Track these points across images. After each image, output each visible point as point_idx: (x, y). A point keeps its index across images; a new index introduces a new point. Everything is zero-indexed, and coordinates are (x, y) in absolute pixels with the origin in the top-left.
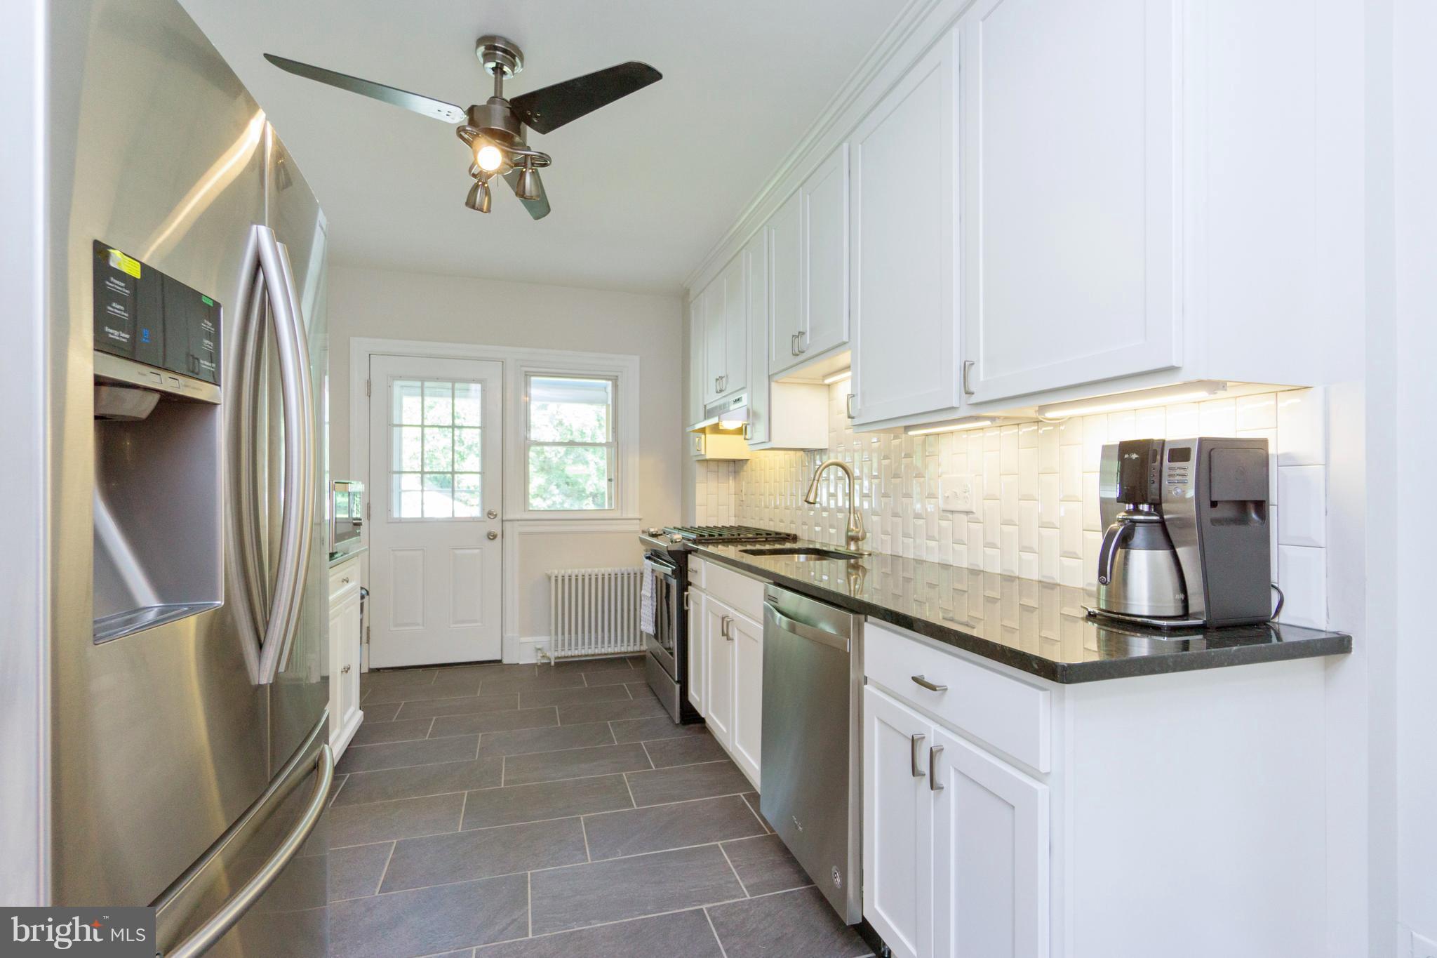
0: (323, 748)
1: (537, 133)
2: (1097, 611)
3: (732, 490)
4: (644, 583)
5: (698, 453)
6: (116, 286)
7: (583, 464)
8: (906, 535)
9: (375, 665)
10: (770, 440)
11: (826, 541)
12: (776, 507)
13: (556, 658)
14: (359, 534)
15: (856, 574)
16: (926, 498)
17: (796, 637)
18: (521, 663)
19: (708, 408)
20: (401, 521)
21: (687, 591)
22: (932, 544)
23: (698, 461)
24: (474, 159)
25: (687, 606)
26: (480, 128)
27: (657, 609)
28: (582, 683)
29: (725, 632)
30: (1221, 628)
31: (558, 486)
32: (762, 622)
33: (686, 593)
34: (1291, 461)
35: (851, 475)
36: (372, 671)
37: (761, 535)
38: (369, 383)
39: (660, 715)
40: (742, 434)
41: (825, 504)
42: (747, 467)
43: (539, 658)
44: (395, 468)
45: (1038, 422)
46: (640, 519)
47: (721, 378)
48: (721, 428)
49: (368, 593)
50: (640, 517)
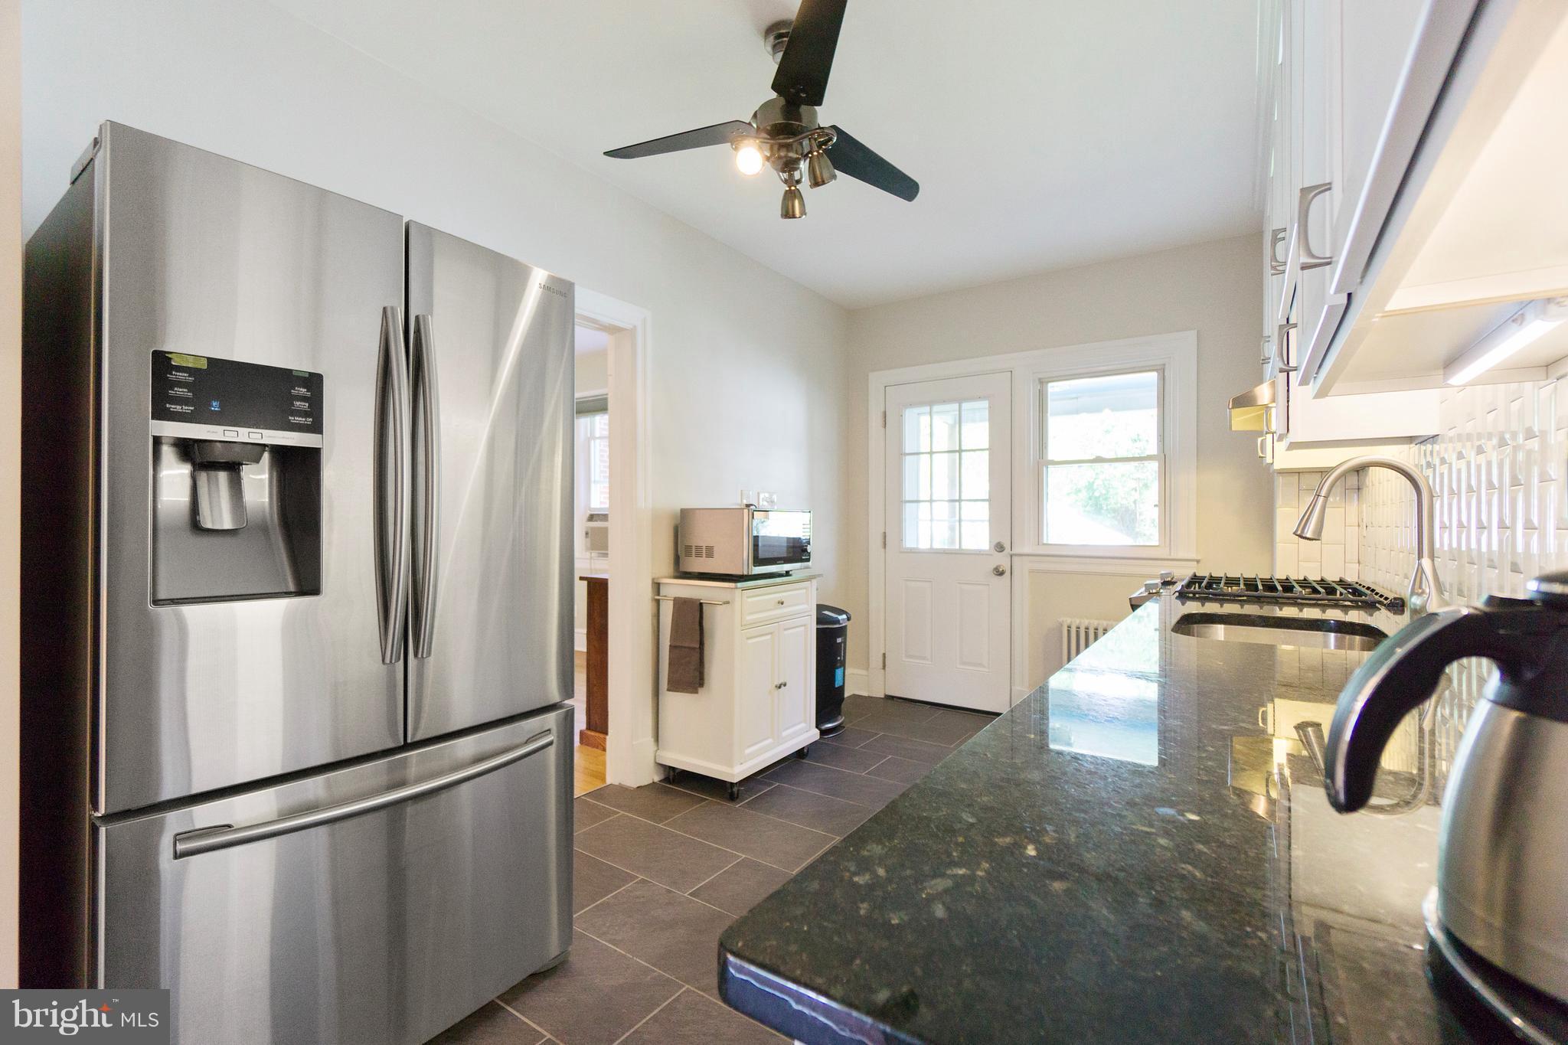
6: (178, 377)
9: (890, 692)
10: (1288, 430)
20: (912, 552)
23: (1277, 472)
36: (888, 698)
38: (885, 415)
44: (907, 498)
46: (1198, 561)
50: (1199, 558)
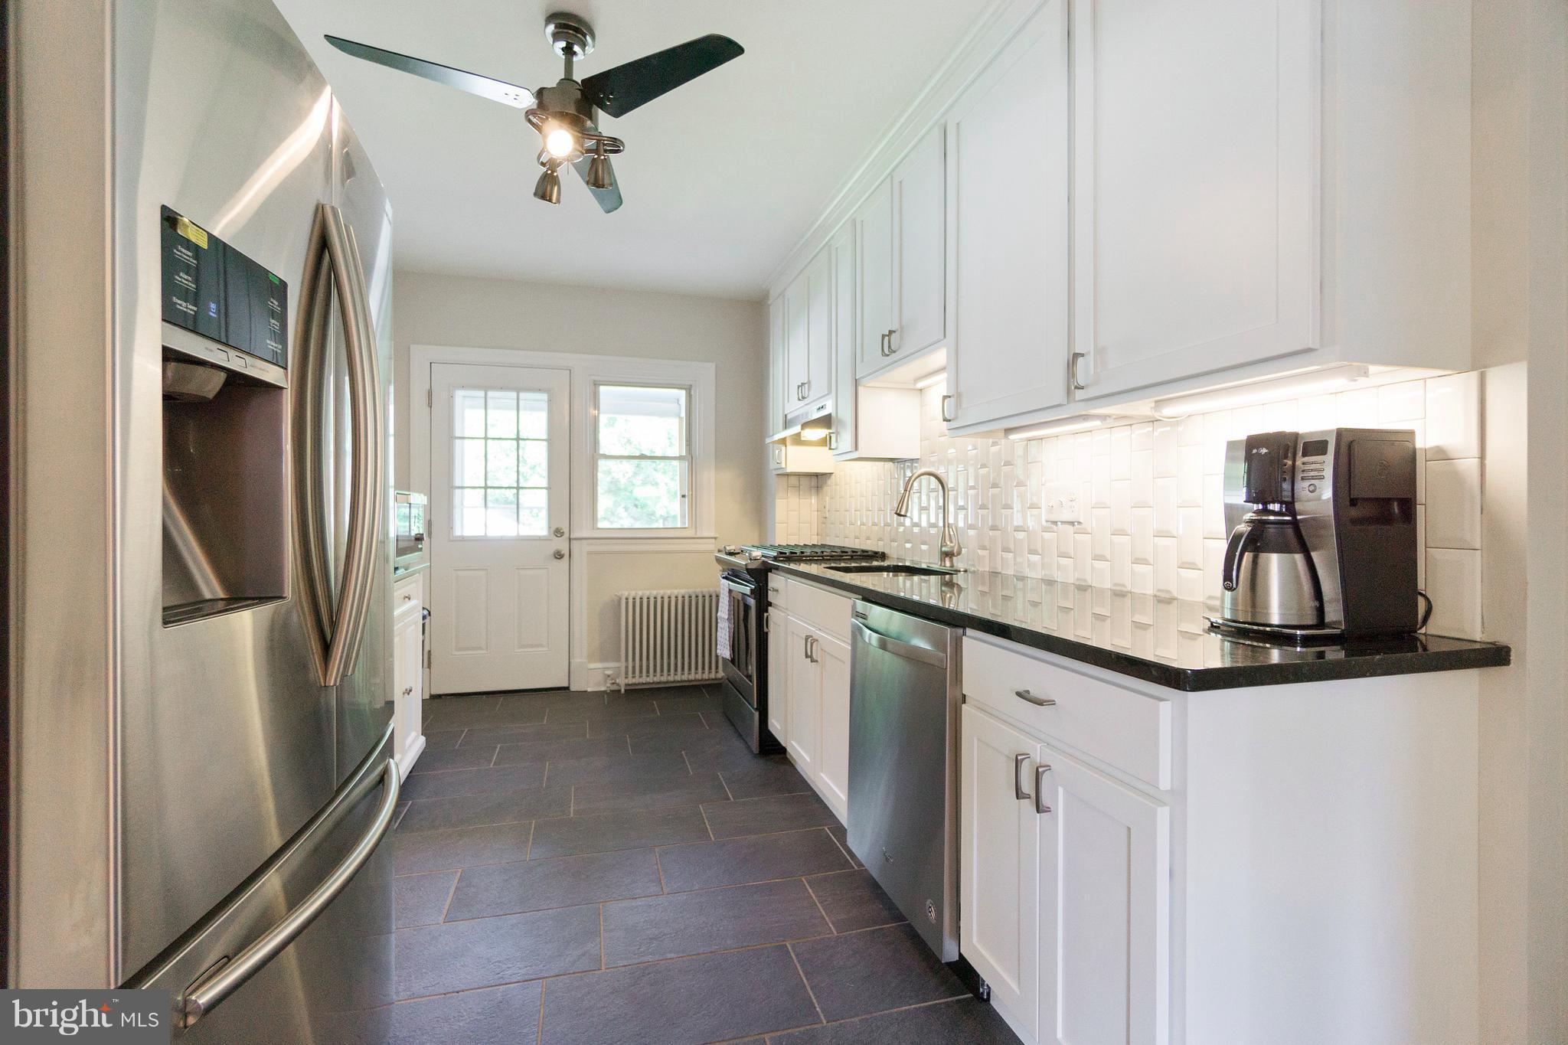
0: (389, 762)
1: (610, 116)
2: (1220, 621)
3: (815, 507)
4: (720, 605)
5: (778, 466)
6: (183, 255)
7: (653, 485)
8: (1006, 550)
9: (436, 691)
10: (856, 449)
11: (916, 558)
12: (862, 524)
13: (626, 685)
14: (421, 549)
15: (951, 592)
16: (1029, 508)
17: (887, 656)
18: (589, 690)
19: (789, 417)
20: (463, 539)
21: (767, 612)
22: (1034, 558)
23: (778, 475)
24: (543, 144)
25: (767, 627)
26: (551, 110)
27: (734, 634)
28: (654, 710)
29: (809, 654)
30: (1360, 638)
31: (626, 509)
32: (850, 642)
33: (765, 614)
34: (1441, 455)
35: (945, 486)
36: (434, 697)
37: (847, 552)
38: (430, 393)
39: (738, 744)
40: (826, 446)
41: (916, 520)
42: (831, 481)
43: (608, 685)
44: (457, 483)
45: (1153, 421)
46: (715, 538)
47: (803, 384)
48: (802, 439)
49: (430, 614)
50: (715, 536)
